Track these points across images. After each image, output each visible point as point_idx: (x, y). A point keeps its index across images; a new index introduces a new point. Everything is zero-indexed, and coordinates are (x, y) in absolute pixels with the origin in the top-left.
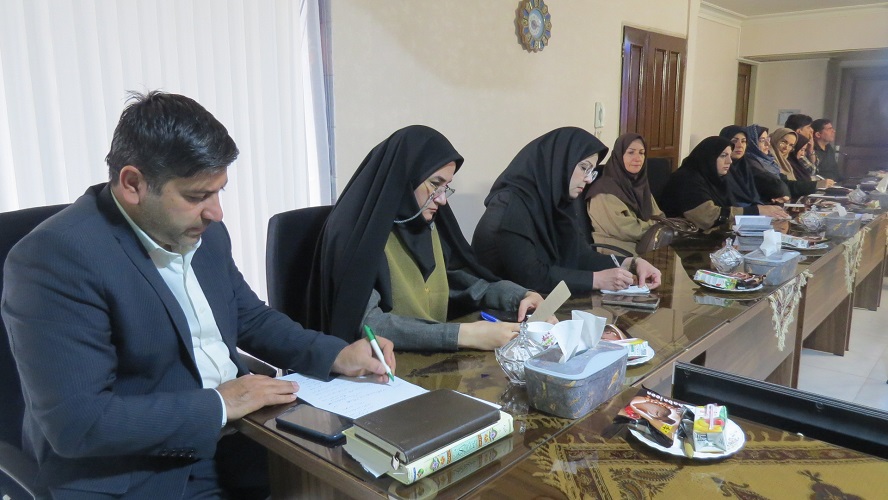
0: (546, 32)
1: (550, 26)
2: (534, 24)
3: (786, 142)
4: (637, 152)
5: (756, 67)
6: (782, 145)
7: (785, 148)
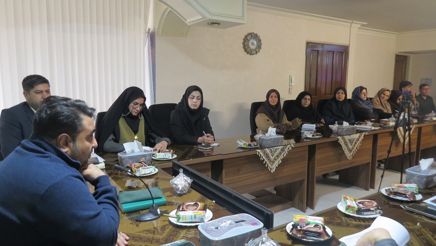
0: (259, 47)
1: (261, 44)
2: (253, 44)
3: (385, 95)
4: (274, 97)
5: (409, 56)
6: (383, 95)
7: (384, 97)
